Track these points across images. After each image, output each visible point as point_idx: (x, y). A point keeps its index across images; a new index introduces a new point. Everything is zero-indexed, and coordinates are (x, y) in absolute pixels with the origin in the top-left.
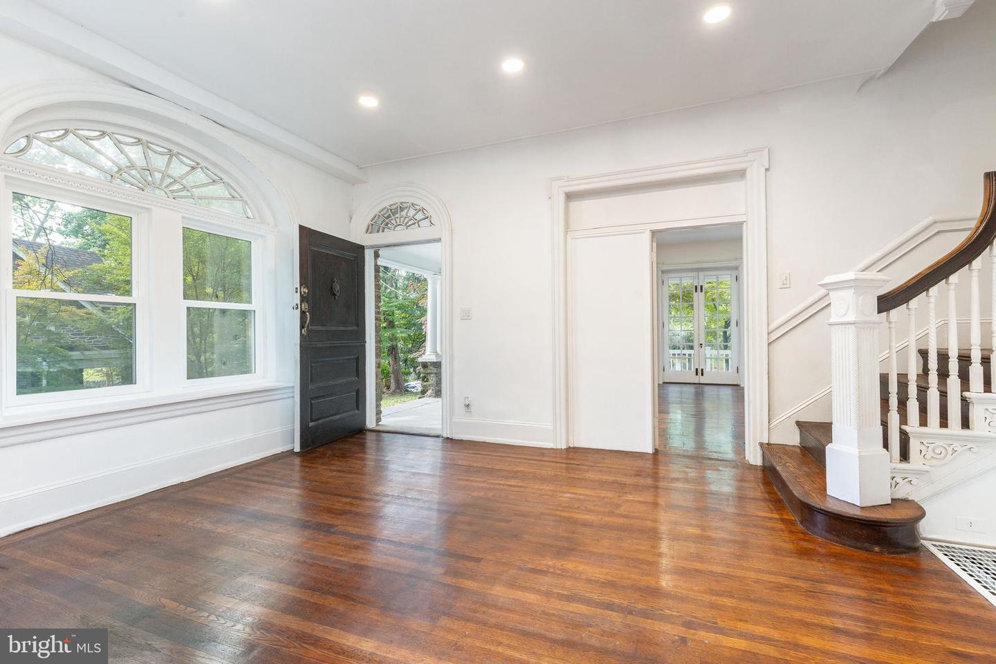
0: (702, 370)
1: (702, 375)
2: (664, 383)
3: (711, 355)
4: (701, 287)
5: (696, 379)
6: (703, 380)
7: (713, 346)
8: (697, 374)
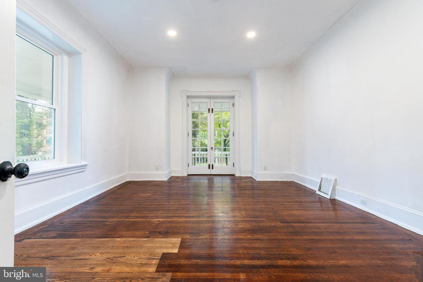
0: (212, 165)
1: (213, 168)
2: (189, 175)
3: (218, 155)
4: (212, 109)
5: (208, 172)
6: (213, 172)
7: (219, 149)
8: (209, 168)
